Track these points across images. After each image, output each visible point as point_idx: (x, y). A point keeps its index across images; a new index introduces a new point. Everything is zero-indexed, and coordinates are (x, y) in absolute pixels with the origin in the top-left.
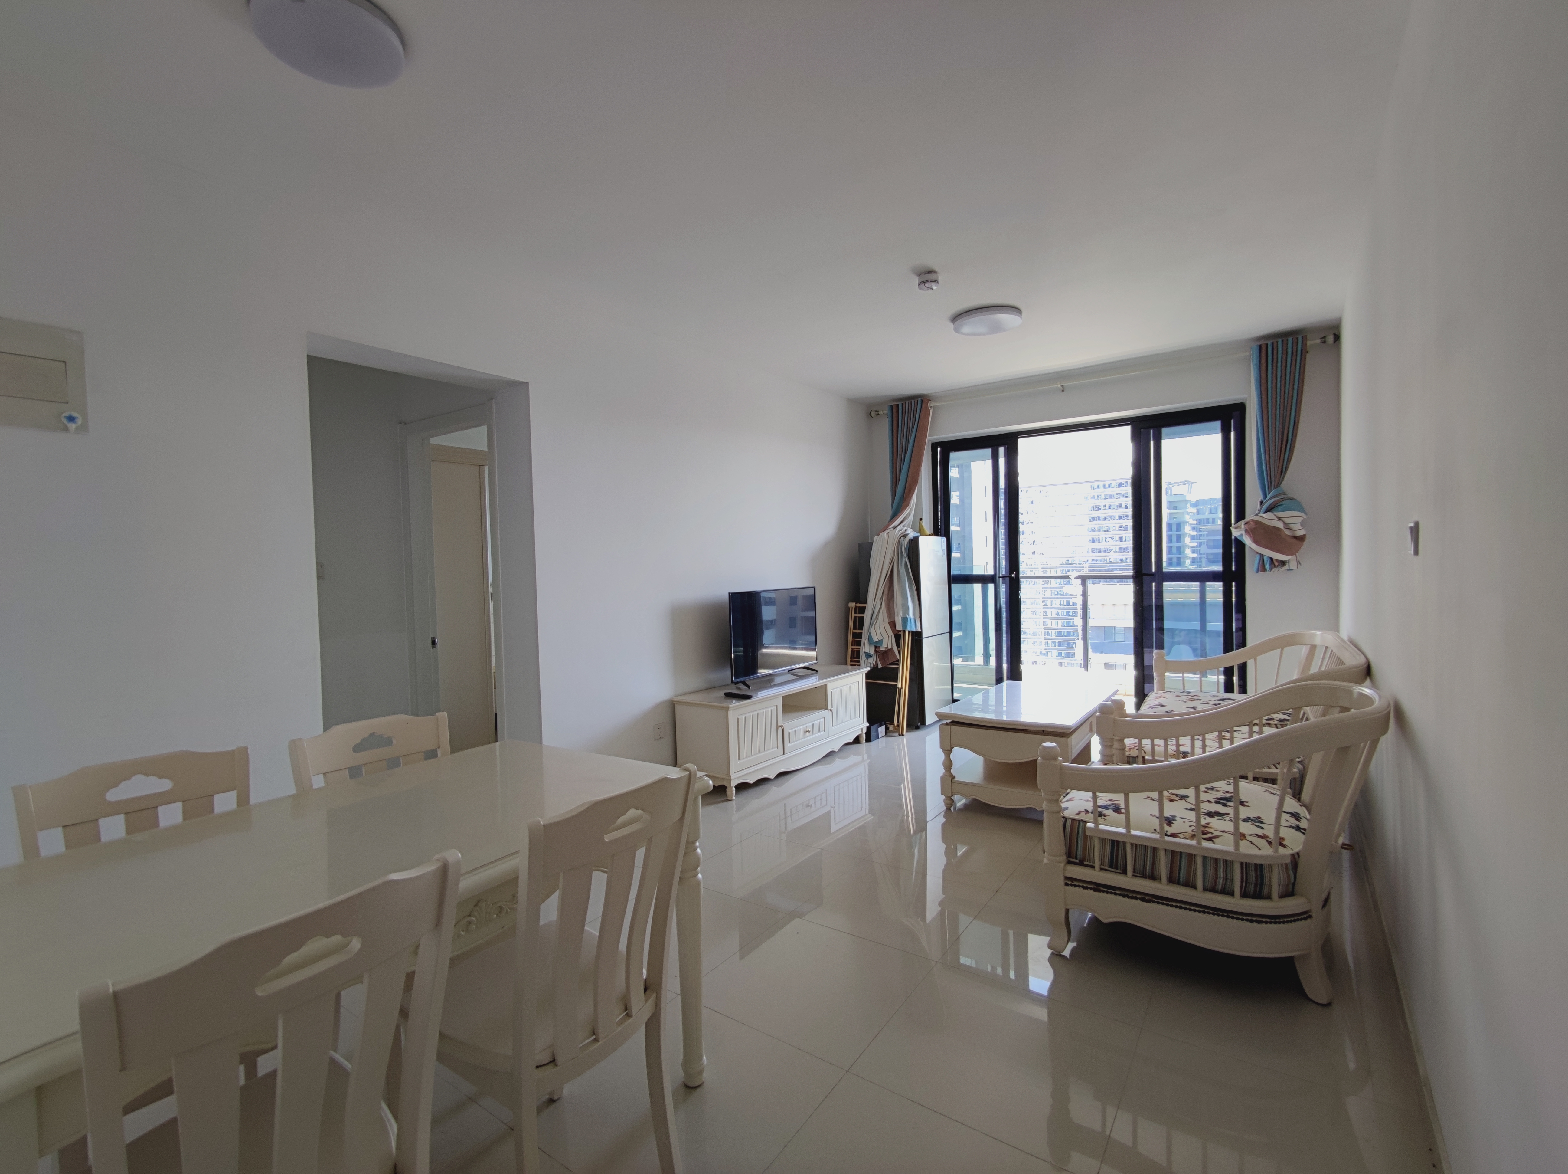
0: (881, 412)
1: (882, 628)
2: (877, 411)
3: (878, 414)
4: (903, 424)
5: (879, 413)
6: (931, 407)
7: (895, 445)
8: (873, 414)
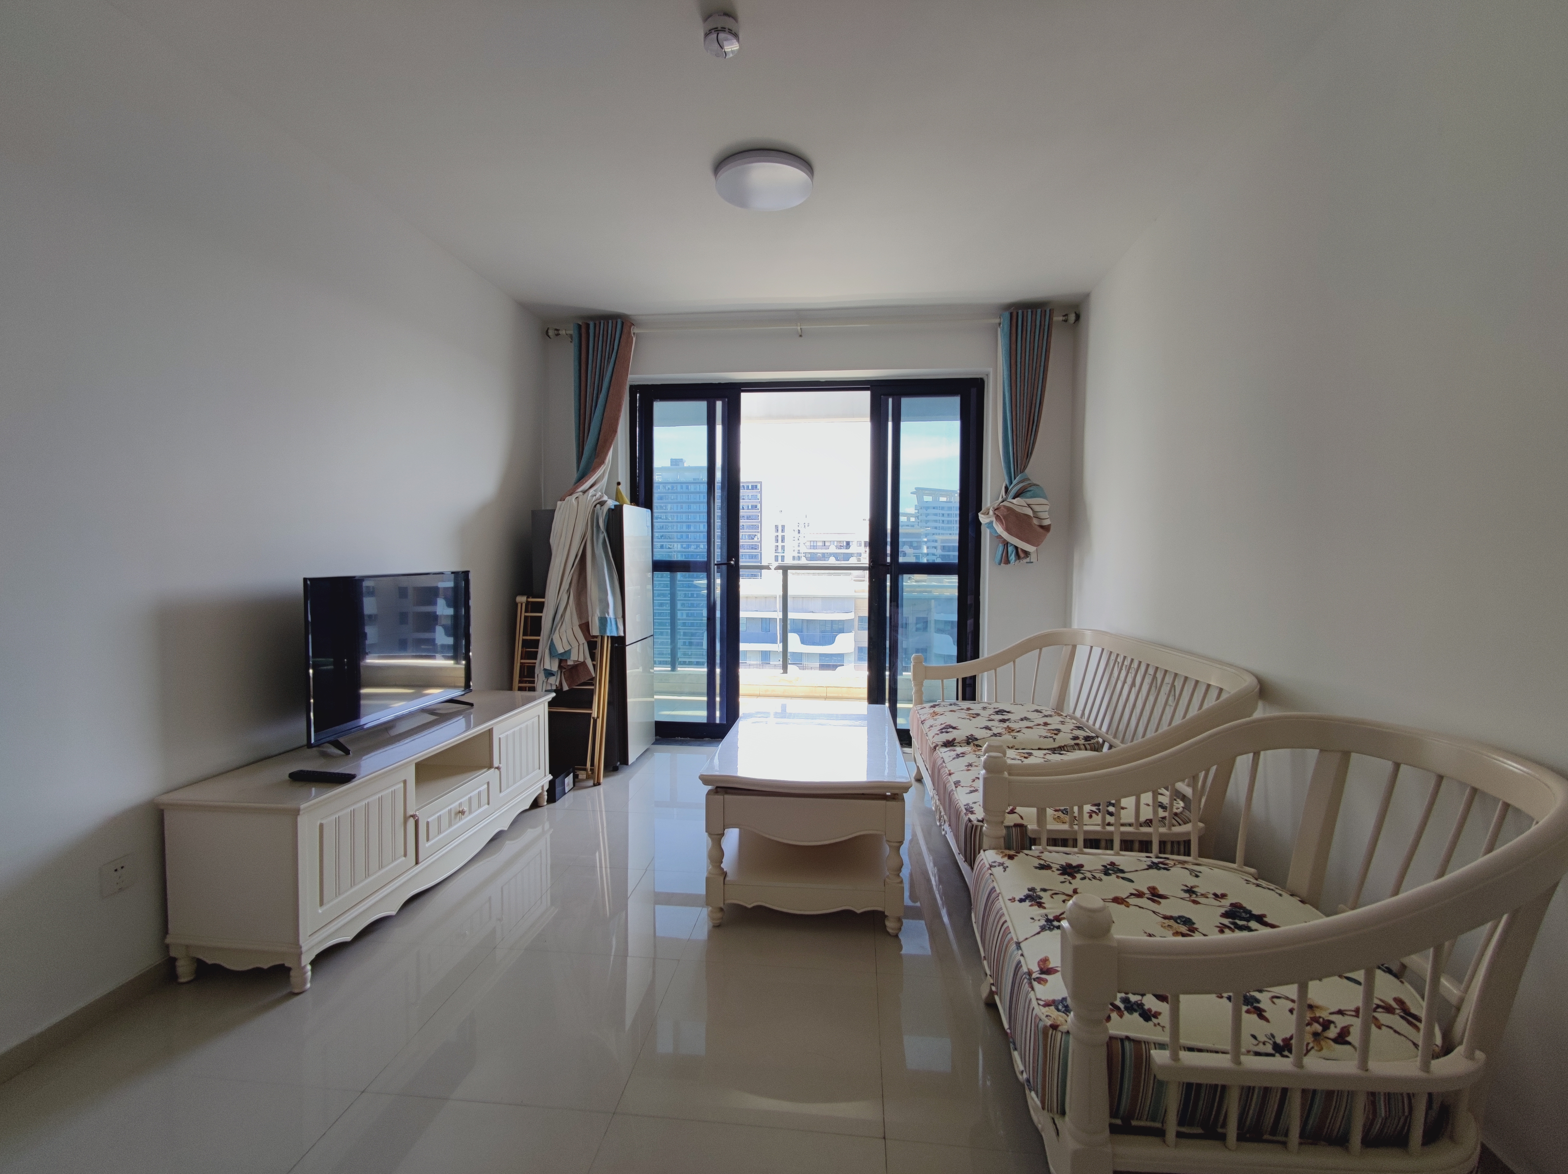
0: (563, 332)
1: (570, 632)
2: (557, 330)
3: (558, 335)
4: (595, 352)
5: (560, 332)
6: (634, 333)
7: (583, 379)
8: (551, 333)
